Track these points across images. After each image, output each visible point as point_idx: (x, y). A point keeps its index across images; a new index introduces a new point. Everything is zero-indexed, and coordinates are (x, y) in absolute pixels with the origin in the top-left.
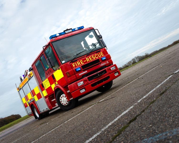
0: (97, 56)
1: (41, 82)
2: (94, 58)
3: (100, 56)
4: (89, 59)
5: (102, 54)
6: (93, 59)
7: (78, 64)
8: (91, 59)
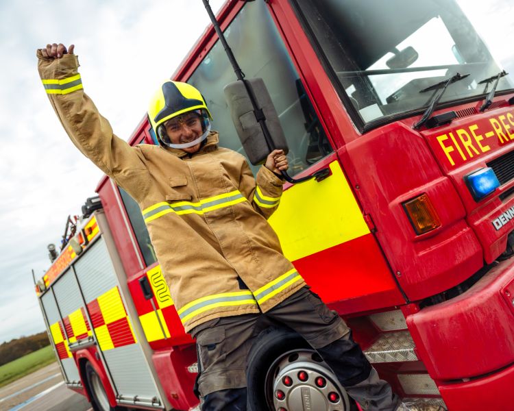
1: (139, 270)
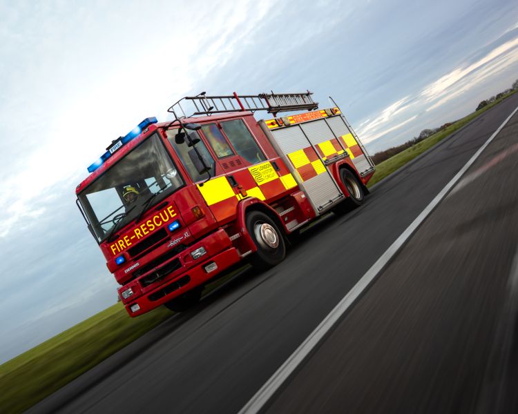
0: (158, 221)
2: (152, 227)
3: (166, 218)
4: (142, 233)
5: (170, 212)
6: (151, 229)
7: (121, 246)
8: (146, 231)
